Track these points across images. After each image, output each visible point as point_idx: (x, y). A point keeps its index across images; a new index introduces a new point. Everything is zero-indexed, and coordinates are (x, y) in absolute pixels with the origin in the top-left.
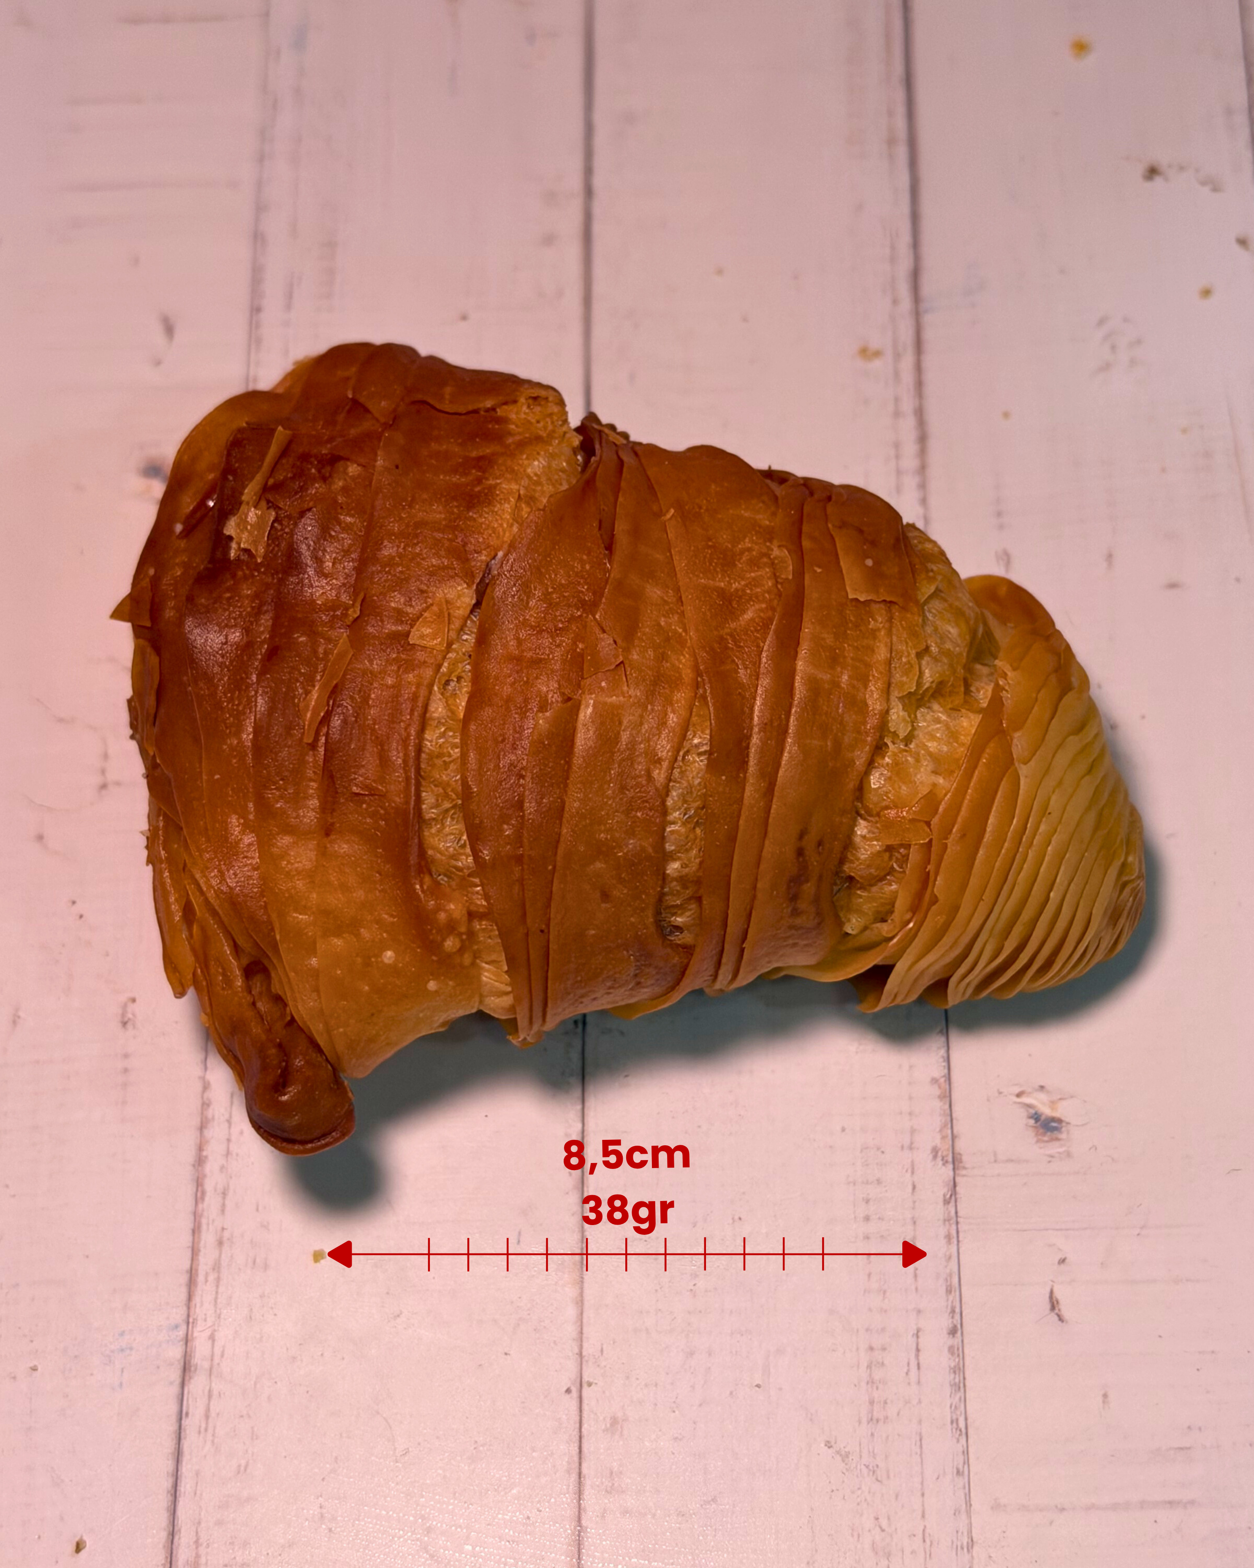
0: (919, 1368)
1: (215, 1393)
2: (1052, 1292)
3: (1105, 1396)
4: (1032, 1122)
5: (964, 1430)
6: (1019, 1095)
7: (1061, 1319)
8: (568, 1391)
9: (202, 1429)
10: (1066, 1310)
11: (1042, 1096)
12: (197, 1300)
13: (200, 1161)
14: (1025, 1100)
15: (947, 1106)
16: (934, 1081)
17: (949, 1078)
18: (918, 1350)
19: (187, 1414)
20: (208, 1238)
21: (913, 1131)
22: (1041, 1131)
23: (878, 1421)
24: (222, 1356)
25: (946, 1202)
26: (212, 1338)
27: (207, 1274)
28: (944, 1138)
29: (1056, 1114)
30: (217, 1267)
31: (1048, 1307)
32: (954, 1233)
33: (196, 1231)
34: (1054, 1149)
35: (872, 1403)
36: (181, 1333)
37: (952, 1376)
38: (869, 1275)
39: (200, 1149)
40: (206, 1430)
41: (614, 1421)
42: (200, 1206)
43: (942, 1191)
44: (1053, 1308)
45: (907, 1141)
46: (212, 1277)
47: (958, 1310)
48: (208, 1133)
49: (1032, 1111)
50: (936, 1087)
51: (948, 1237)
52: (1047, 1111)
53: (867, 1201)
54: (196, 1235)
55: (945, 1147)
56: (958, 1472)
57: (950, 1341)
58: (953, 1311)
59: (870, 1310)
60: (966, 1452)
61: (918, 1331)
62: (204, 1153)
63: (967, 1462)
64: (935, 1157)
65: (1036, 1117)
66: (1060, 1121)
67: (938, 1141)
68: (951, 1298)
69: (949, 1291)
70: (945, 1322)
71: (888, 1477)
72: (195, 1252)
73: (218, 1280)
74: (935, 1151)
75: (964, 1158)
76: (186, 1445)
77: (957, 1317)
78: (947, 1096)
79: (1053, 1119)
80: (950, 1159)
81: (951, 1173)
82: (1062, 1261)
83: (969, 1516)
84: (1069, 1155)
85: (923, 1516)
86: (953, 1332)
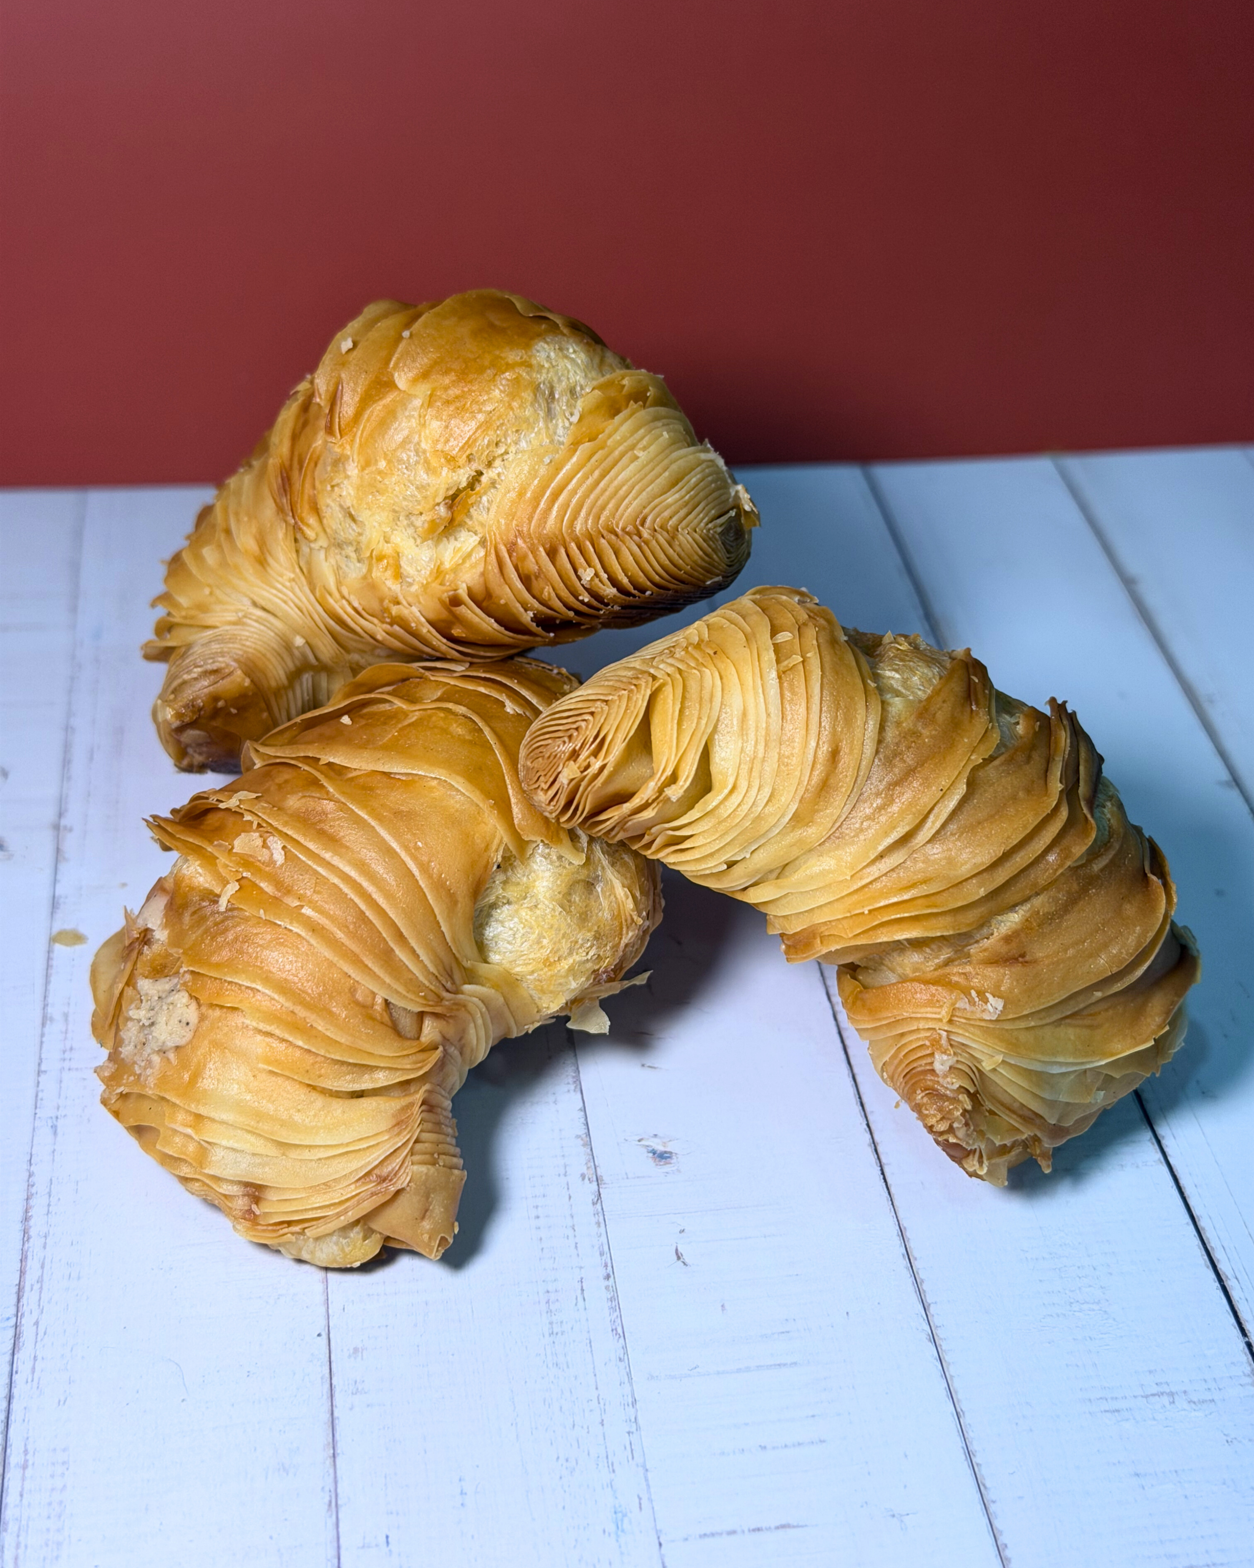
0: (584, 1300)
1: (39, 1358)
2: (677, 1250)
3: (723, 1306)
4: (651, 1155)
5: (622, 1334)
6: (639, 1141)
7: (684, 1264)
8: (319, 1335)
9: (30, 1380)
10: (686, 1258)
11: (656, 1140)
12: (24, 1301)
13: (26, 1219)
14: (643, 1143)
15: (589, 1150)
16: (578, 1137)
17: (588, 1134)
18: (582, 1290)
19: (17, 1372)
20: (33, 1265)
21: (565, 1166)
22: (658, 1160)
23: (557, 1334)
24: (45, 1334)
25: (594, 1204)
26: (37, 1323)
27: (32, 1286)
28: (588, 1168)
29: (668, 1149)
30: (40, 1280)
31: (675, 1258)
32: (601, 1220)
33: (23, 1260)
34: (667, 1168)
35: (551, 1323)
36: (13, 1321)
37: (610, 1303)
38: (542, 1249)
39: (27, 1211)
40: (32, 1381)
41: (356, 1350)
42: (26, 1246)
43: (593, 1197)
44: (679, 1258)
45: (562, 1171)
46: (37, 1287)
47: (609, 1265)
48: (31, 1202)
49: (650, 1149)
50: (579, 1139)
51: (598, 1224)
52: (660, 1148)
53: (537, 1207)
54: (24, 1263)
55: (590, 1173)
56: (620, 1359)
57: (606, 1283)
58: (606, 1266)
59: (545, 1269)
60: (625, 1348)
61: (582, 1279)
62: (30, 1214)
63: (626, 1352)
64: (583, 1179)
65: (654, 1152)
66: (671, 1153)
67: (584, 1170)
68: (604, 1258)
69: (602, 1254)
70: (602, 1272)
71: (568, 1367)
72: (22, 1273)
73: (41, 1288)
74: (583, 1176)
75: (604, 1178)
76: (15, 1391)
77: (610, 1268)
78: (589, 1144)
79: (666, 1152)
80: (595, 1179)
81: (596, 1187)
82: (682, 1231)
83: (631, 1385)
84: (679, 1171)
85: (597, 1389)
86: (608, 1277)
